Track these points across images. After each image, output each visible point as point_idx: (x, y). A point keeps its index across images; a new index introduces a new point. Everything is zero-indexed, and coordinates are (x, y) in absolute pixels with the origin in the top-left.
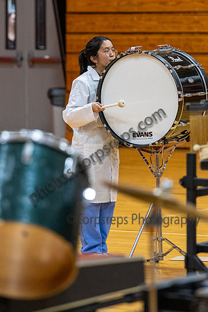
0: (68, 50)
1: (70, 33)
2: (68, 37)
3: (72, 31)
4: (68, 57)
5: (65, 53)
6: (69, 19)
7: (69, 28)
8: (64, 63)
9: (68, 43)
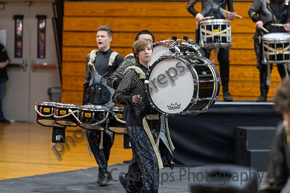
0: (64, 59)
1: (66, 46)
2: (64, 50)
3: (67, 45)
4: (64, 64)
5: (62, 61)
6: (65, 36)
7: (64, 43)
8: (60, 69)
9: (64, 54)
